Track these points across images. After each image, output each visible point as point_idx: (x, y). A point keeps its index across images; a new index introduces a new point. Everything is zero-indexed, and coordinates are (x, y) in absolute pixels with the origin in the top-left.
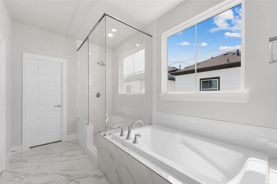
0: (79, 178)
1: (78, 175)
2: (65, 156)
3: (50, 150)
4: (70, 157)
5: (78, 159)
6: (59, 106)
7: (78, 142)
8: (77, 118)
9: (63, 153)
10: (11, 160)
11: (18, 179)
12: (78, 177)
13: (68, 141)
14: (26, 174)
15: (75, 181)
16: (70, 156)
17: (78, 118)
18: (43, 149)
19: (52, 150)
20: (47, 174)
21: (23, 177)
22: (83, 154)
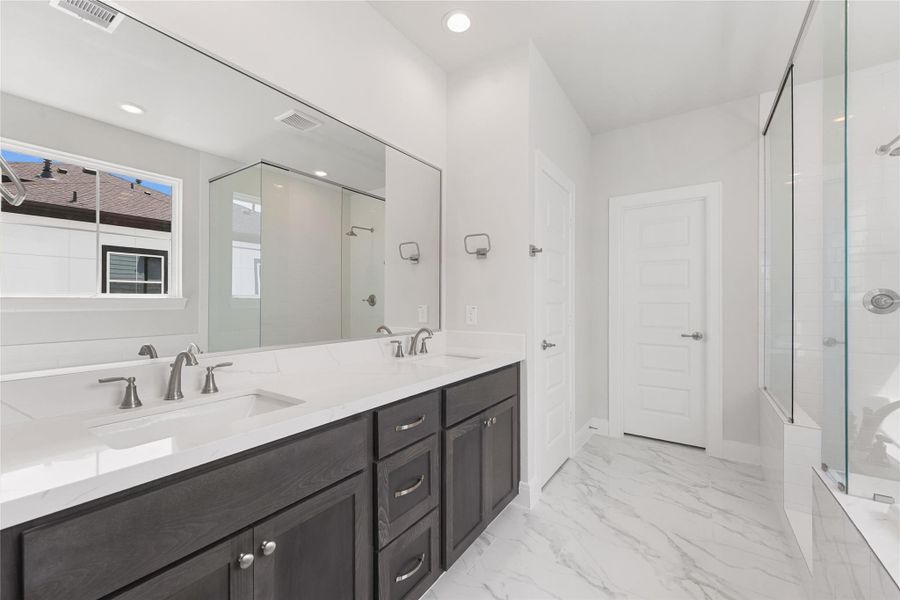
0: (719, 592)
1: (718, 581)
2: (699, 499)
3: (664, 460)
4: (715, 510)
5: (740, 534)
6: (696, 337)
7: (763, 479)
8: (761, 386)
9: (695, 486)
10: (587, 444)
11: (584, 489)
12: (719, 586)
13: (725, 458)
14: (600, 489)
15: (702, 589)
16: (715, 507)
17: (765, 388)
18: (649, 448)
19: (669, 462)
20: (639, 517)
21: (593, 490)
22: (765, 527)
